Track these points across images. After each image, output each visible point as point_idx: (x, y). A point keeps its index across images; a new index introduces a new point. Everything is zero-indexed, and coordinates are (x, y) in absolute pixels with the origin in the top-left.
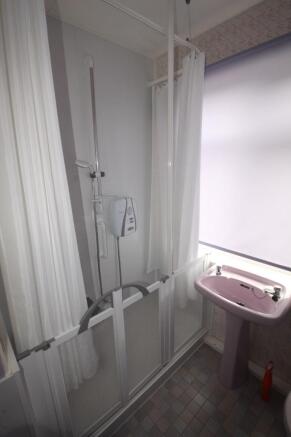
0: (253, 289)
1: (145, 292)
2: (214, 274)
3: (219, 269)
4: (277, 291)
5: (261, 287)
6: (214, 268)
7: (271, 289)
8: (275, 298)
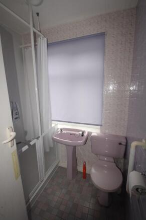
0: (75, 134)
1: (29, 145)
2: (60, 132)
3: (61, 130)
4: (83, 133)
5: (78, 133)
6: (59, 130)
7: (81, 133)
8: (83, 136)
